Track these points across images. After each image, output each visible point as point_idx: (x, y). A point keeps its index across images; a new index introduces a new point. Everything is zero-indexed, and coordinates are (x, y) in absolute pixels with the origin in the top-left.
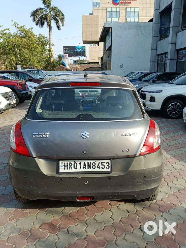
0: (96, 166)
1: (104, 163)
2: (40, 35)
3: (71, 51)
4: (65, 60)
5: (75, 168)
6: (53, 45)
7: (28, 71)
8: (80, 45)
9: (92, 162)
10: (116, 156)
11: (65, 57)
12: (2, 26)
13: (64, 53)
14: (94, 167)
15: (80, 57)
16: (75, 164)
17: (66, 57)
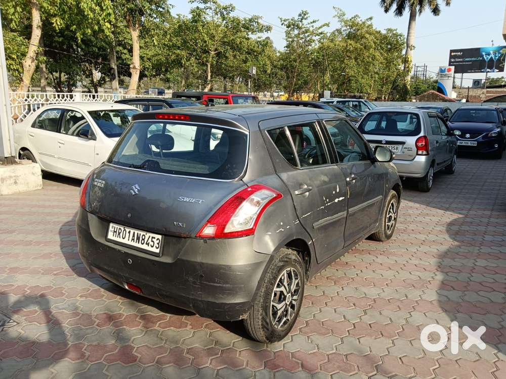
0: (146, 240)
1: (154, 238)
2: (390, 30)
3: (467, 59)
4: (444, 78)
5: (124, 237)
6: (413, 48)
7: (338, 102)
8: (493, 45)
9: (142, 233)
10: (164, 230)
11: (446, 73)
12: (318, 20)
13: (450, 65)
14: (143, 242)
15: (488, 72)
16: (125, 232)
17: (450, 73)
